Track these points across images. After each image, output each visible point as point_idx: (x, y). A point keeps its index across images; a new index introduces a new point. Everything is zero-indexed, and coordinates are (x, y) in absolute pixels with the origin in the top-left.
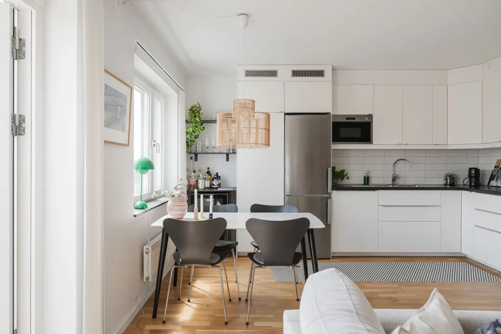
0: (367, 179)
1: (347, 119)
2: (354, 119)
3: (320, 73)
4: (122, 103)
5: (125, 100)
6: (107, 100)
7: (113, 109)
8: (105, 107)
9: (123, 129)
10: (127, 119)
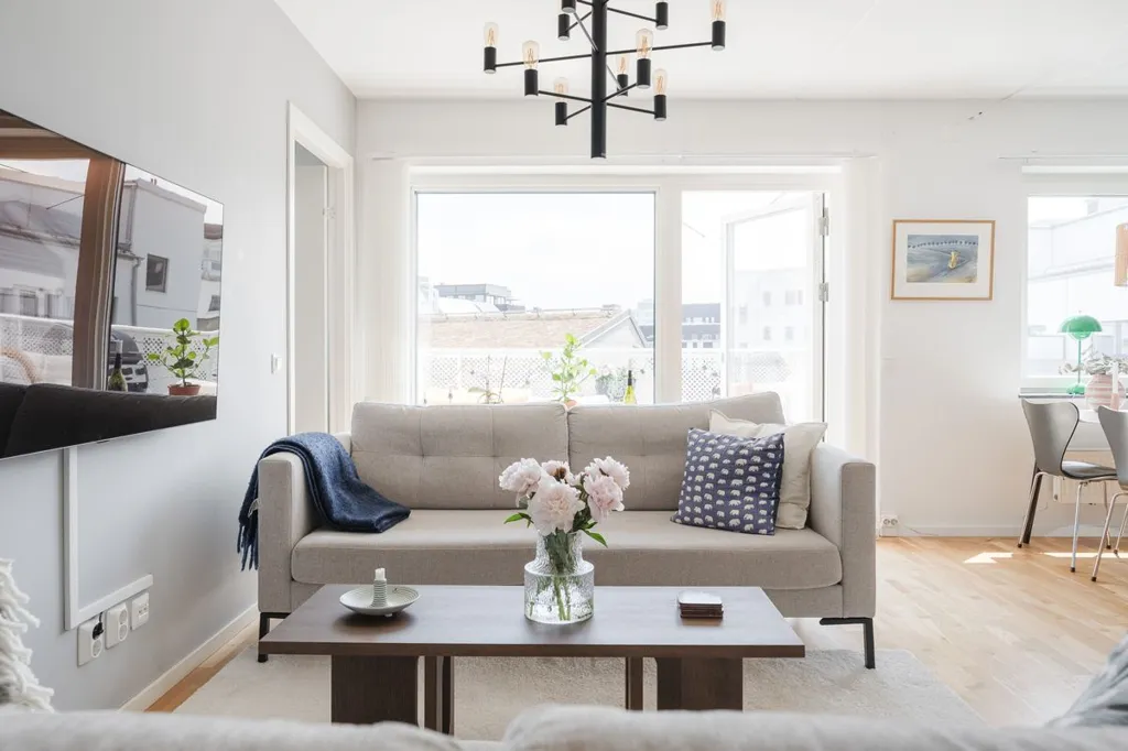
4: (963, 247)
5: (973, 241)
6: (916, 251)
7: (933, 258)
8: (911, 260)
9: (971, 279)
10: (982, 265)
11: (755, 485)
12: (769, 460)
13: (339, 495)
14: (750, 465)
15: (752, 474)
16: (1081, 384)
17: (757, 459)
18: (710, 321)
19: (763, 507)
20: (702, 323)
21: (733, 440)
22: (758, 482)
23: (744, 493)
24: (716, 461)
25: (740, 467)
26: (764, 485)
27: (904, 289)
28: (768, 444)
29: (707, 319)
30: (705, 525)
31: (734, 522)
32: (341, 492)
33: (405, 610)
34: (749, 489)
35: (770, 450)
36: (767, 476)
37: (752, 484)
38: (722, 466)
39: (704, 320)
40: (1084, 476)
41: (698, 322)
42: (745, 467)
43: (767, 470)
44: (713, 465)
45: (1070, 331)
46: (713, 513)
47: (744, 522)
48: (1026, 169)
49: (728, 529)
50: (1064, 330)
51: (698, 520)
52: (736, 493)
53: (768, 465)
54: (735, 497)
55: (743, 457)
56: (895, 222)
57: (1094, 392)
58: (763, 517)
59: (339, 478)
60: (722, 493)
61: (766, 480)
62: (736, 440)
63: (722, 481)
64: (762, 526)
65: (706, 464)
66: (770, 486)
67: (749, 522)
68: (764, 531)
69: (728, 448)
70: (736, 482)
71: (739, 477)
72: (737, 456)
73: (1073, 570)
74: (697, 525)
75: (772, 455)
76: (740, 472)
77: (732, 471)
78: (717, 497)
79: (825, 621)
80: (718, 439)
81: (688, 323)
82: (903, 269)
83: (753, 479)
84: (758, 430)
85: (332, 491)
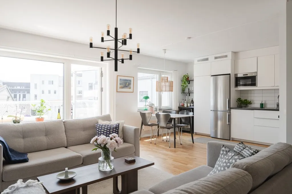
0: (262, 105)
1: (244, 75)
2: (247, 75)
3: (226, 56)
4: (129, 82)
5: (130, 81)
6: (121, 82)
7: (123, 84)
8: (120, 84)
9: (130, 88)
10: (132, 86)
14: (113, 131)
16: (146, 108)
17: (115, 129)
18: (23, 88)
20: (20, 88)
21: (108, 125)
24: (106, 130)
27: (119, 90)
28: (116, 126)
29: (22, 87)
33: (73, 178)
36: (117, 133)
38: (107, 132)
39: (21, 87)
40: (152, 125)
41: (19, 88)
44: (105, 132)
45: (145, 98)
48: (138, 67)
50: (144, 98)
53: (117, 130)
55: (112, 129)
56: (118, 76)
57: (150, 110)
62: (109, 126)
63: (108, 135)
65: (103, 132)
69: (108, 127)
72: (110, 129)
73: (151, 143)
80: (104, 126)
81: (15, 88)
82: (119, 86)
84: (110, 123)
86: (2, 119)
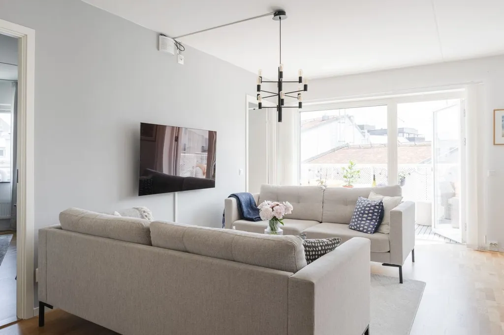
11: (371, 217)
12: (377, 209)
13: (248, 211)
14: (370, 210)
15: (371, 213)
17: (372, 208)
19: (372, 225)
22: (373, 216)
23: (367, 219)
24: (361, 208)
25: (367, 210)
26: (374, 217)
28: (376, 203)
30: (354, 229)
31: (361, 229)
32: (249, 210)
34: (369, 218)
35: (377, 205)
36: (376, 214)
37: (370, 216)
38: (362, 210)
42: (368, 211)
43: (376, 212)
46: (356, 225)
47: (364, 229)
49: (359, 231)
51: (353, 227)
52: (364, 219)
53: (376, 210)
54: (364, 221)
55: (369, 207)
58: (371, 228)
59: (249, 205)
60: (360, 219)
61: (375, 216)
62: (369, 201)
63: (361, 215)
64: (369, 231)
65: (358, 209)
66: (377, 217)
67: (365, 229)
68: (369, 232)
69: (365, 204)
70: (365, 216)
71: (366, 214)
72: (367, 207)
74: (353, 229)
75: (377, 207)
76: (367, 212)
77: (364, 212)
78: (358, 220)
79: (384, 264)
83: (370, 215)
85: (245, 209)
86: (309, 183)
